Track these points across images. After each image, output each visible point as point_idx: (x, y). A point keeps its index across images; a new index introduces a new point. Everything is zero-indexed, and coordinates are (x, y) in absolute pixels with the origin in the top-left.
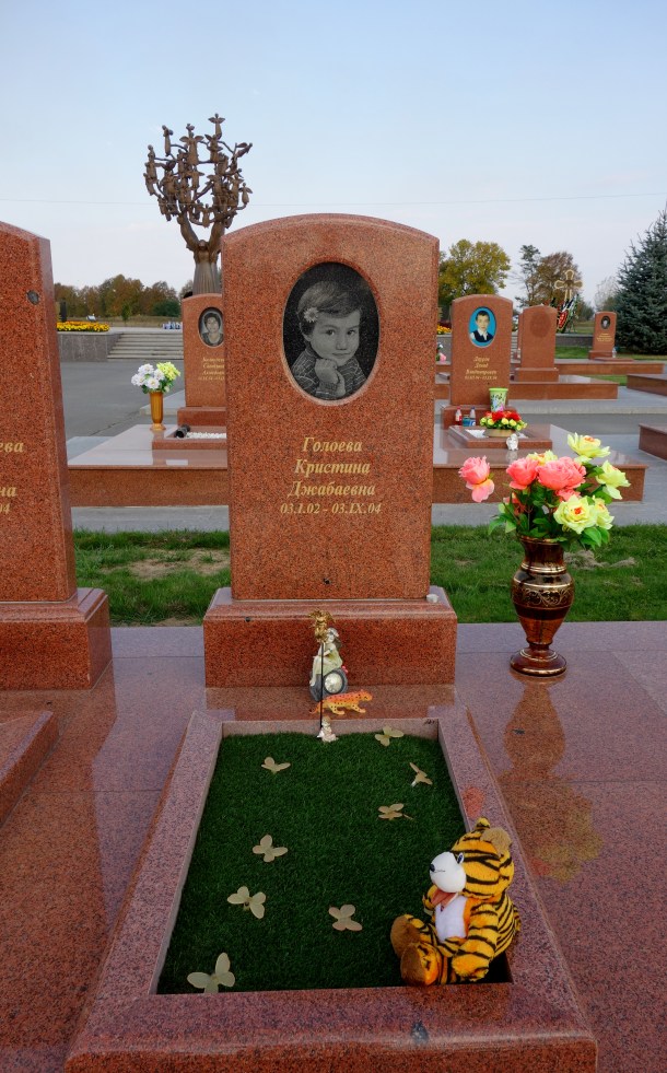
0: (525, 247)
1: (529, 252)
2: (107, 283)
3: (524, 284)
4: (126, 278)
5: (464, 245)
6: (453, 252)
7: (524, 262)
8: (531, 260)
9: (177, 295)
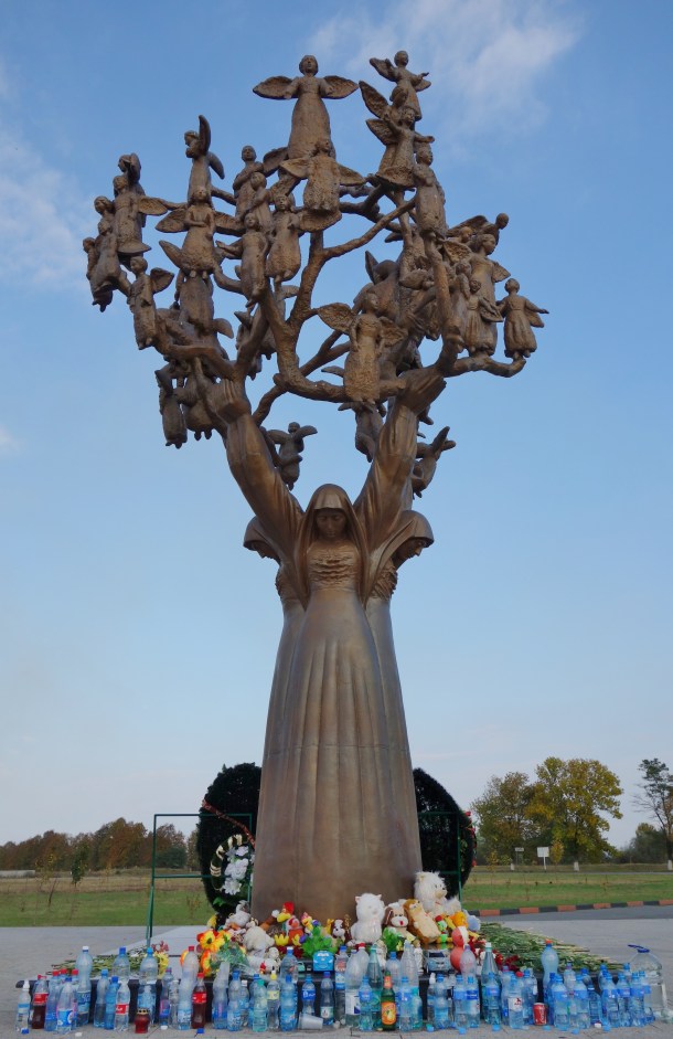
0: (646, 762)
1: (653, 769)
2: (105, 829)
3: (653, 812)
4: (127, 821)
5: (553, 764)
6: (541, 773)
7: (647, 783)
8: (660, 779)
9: (185, 841)
